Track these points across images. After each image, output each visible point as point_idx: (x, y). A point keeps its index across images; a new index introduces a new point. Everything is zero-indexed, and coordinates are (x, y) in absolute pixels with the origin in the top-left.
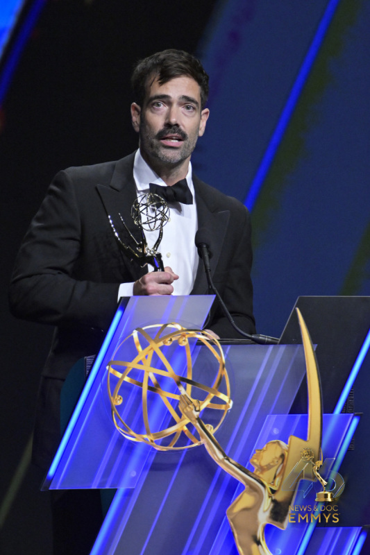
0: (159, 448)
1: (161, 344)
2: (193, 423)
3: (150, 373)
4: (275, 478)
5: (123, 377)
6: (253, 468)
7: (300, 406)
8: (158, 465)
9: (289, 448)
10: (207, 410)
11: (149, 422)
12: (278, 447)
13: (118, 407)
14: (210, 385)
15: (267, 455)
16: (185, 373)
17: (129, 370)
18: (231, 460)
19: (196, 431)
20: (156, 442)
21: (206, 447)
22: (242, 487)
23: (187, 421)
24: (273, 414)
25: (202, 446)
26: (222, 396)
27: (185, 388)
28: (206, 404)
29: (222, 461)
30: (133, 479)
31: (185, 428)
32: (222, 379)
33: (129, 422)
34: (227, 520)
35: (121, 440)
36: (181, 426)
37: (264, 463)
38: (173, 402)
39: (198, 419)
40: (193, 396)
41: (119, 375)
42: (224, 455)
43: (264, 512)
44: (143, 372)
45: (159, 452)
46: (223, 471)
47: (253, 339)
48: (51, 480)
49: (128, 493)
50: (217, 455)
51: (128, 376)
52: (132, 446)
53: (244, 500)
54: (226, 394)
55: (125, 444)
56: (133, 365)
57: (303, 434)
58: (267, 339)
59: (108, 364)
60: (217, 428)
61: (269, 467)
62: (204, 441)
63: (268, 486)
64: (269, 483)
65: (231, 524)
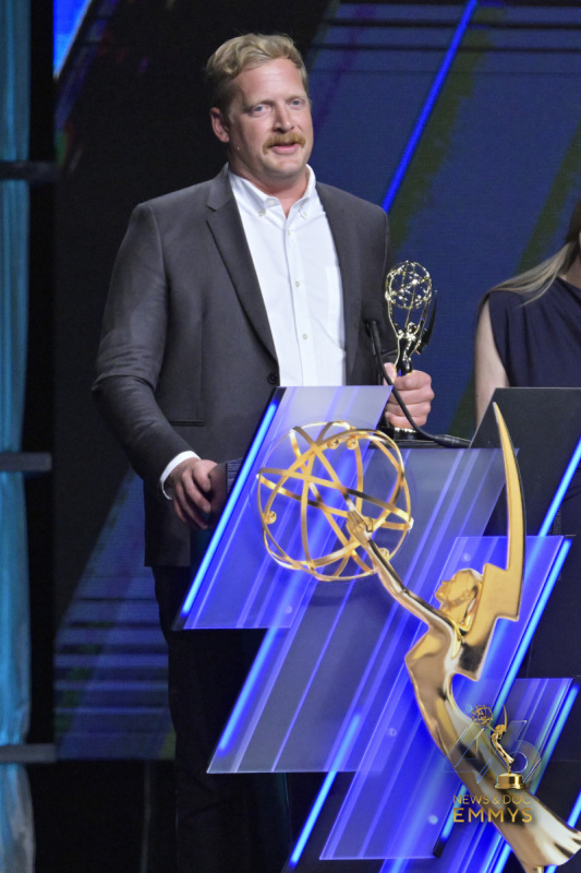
0: (321, 578)
1: (325, 447)
2: (364, 547)
3: (311, 484)
4: (466, 615)
5: (277, 488)
6: (439, 604)
7: (497, 525)
8: (319, 599)
9: (484, 578)
10: (381, 530)
11: (309, 544)
12: (470, 578)
13: (270, 526)
14: (384, 498)
15: (456, 587)
16: (354, 483)
17: (284, 480)
18: (411, 593)
19: (367, 556)
20: (318, 570)
21: (381, 576)
22: (424, 628)
23: (356, 544)
24: (463, 535)
25: (375, 577)
26: (400, 513)
27: (354, 502)
28: (380, 522)
29: (400, 595)
30: (288, 617)
31: (354, 553)
32: (400, 492)
33: (284, 544)
34: (405, 669)
35: (274, 567)
36: (348, 550)
37: (452, 597)
38: (341, 521)
39: (371, 542)
40: (364, 513)
41: (272, 485)
42: (402, 587)
43: (452, 658)
44: (301, 482)
45: (321, 583)
46: (400, 607)
47: (436, 441)
48: (186, 617)
49: (282, 634)
50: (393, 587)
51: (285, 486)
52: (286, 575)
53: (427, 644)
54: (405, 509)
55: (278, 572)
56: (289, 473)
57: (501, 561)
58: (454, 440)
59: (259, 472)
60: (394, 553)
61: (458, 602)
62: (378, 569)
63: (457, 627)
64: (458, 623)
65: (411, 673)
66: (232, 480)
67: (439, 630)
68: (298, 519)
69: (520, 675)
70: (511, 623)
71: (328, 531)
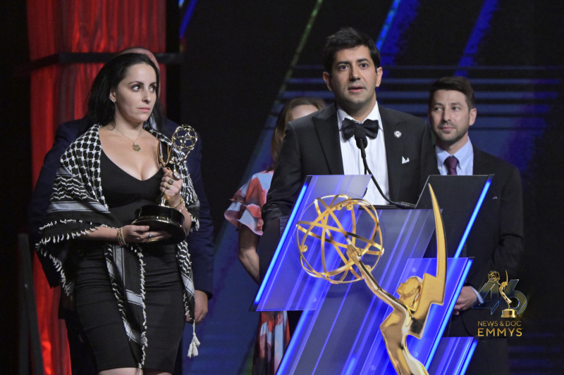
0: (333, 282)
1: (334, 209)
2: (357, 264)
3: (327, 230)
4: (414, 302)
5: (308, 232)
6: (399, 296)
7: (431, 252)
8: (332, 294)
9: (424, 282)
10: (366, 255)
11: (326, 263)
12: (416, 281)
13: (304, 253)
14: (368, 237)
15: (409, 286)
16: (351, 228)
17: (312, 228)
18: (383, 290)
19: (359, 270)
20: (331, 278)
21: (366, 281)
22: (391, 309)
23: (352, 263)
24: (412, 257)
25: (363, 281)
26: (376, 245)
27: (351, 240)
28: (366, 251)
29: (377, 291)
30: (314, 304)
31: (351, 268)
32: (377, 234)
33: (312, 263)
34: (380, 333)
35: (306, 276)
36: (348, 266)
37: (406, 292)
38: (343, 250)
39: (360, 262)
40: (356, 245)
41: (305, 231)
42: (378, 287)
43: (407, 326)
44: (321, 229)
45: (333, 285)
46: (377, 298)
47: (397, 205)
48: (257, 304)
49: (311, 314)
50: (373, 287)
51: (311, 231)
52: (313, 280)
53: (393, 318)
54: (379, 243)
55: (309, 279)
56: (314, 224)
57: (433, 272)
58: (407, 205)
59: (297, 223)
60: (373, 268)
61: (410, 295)
62: (364, 277)
63: (409, 308)
64: (410, 306)
65: (383, 335)
66: (282, 228)
67: (399, 310)
68: (319, 249)
69: (444, 335)
70: (439, 306)
71: (337, 256)
